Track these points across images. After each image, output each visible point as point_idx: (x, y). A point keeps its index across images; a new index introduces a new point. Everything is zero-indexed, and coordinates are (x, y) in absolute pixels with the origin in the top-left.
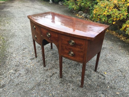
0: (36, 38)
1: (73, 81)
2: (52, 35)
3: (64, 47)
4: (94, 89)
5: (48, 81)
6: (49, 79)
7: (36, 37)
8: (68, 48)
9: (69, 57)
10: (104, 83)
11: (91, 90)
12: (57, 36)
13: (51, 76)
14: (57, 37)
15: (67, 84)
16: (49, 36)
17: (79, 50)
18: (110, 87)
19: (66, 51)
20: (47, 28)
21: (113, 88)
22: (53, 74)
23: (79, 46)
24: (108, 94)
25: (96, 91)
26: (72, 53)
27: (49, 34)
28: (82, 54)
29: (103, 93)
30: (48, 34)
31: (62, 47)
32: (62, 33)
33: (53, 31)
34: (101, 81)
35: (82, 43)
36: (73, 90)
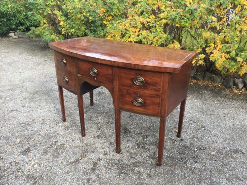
0: (67, 82)
1: (139, 162)
2: (101, 71)
3: (125, 91)
4: (180, 161)
5: (94, 181)
6: (93, 177)
7: (67, 79)
8: (132, 92)
9: (135, 108)
10: (185, 147)
11: (176, 164)
12: (110, 72)
13: (93, 170)
14: (111, 74)
15: (133, 170)
16: (95, 73)
17: (153, 92)
18: (197, 148)
19: (128, 99)
20: (91, 60)
21: (202, 149)
22: (95, 164)
23: (152, 87)
24: (202, 159)
25: (185, 163)
26: (140, 100)
27: (95, 71)
28: (158, 100)
29: (196, 162)
30: (92, 71)
31: (120, 90)
32: (121, 65)
33: (104, 63)
34: (179, 145)
35: (158, 80)
36: (149, 176)
